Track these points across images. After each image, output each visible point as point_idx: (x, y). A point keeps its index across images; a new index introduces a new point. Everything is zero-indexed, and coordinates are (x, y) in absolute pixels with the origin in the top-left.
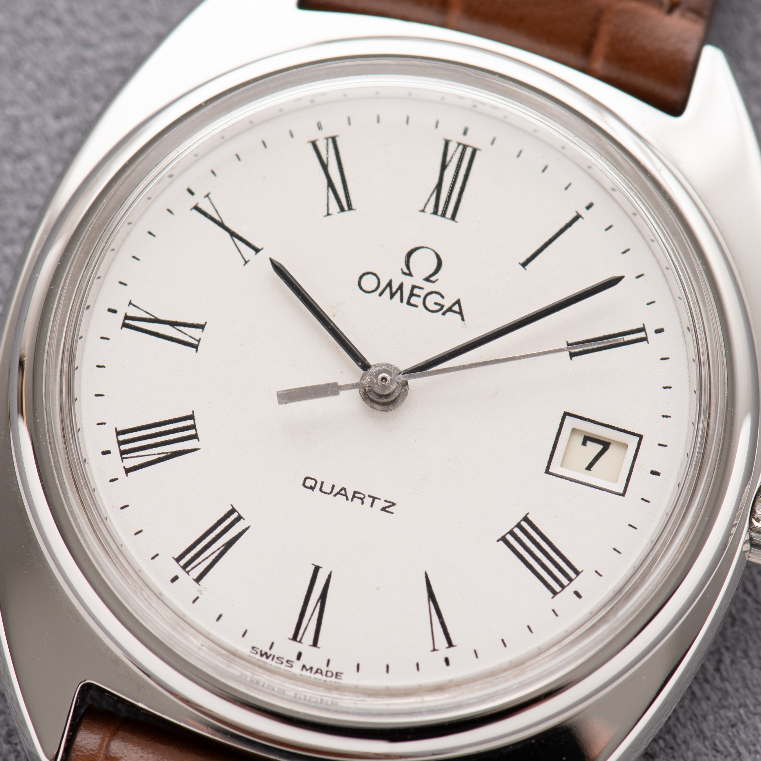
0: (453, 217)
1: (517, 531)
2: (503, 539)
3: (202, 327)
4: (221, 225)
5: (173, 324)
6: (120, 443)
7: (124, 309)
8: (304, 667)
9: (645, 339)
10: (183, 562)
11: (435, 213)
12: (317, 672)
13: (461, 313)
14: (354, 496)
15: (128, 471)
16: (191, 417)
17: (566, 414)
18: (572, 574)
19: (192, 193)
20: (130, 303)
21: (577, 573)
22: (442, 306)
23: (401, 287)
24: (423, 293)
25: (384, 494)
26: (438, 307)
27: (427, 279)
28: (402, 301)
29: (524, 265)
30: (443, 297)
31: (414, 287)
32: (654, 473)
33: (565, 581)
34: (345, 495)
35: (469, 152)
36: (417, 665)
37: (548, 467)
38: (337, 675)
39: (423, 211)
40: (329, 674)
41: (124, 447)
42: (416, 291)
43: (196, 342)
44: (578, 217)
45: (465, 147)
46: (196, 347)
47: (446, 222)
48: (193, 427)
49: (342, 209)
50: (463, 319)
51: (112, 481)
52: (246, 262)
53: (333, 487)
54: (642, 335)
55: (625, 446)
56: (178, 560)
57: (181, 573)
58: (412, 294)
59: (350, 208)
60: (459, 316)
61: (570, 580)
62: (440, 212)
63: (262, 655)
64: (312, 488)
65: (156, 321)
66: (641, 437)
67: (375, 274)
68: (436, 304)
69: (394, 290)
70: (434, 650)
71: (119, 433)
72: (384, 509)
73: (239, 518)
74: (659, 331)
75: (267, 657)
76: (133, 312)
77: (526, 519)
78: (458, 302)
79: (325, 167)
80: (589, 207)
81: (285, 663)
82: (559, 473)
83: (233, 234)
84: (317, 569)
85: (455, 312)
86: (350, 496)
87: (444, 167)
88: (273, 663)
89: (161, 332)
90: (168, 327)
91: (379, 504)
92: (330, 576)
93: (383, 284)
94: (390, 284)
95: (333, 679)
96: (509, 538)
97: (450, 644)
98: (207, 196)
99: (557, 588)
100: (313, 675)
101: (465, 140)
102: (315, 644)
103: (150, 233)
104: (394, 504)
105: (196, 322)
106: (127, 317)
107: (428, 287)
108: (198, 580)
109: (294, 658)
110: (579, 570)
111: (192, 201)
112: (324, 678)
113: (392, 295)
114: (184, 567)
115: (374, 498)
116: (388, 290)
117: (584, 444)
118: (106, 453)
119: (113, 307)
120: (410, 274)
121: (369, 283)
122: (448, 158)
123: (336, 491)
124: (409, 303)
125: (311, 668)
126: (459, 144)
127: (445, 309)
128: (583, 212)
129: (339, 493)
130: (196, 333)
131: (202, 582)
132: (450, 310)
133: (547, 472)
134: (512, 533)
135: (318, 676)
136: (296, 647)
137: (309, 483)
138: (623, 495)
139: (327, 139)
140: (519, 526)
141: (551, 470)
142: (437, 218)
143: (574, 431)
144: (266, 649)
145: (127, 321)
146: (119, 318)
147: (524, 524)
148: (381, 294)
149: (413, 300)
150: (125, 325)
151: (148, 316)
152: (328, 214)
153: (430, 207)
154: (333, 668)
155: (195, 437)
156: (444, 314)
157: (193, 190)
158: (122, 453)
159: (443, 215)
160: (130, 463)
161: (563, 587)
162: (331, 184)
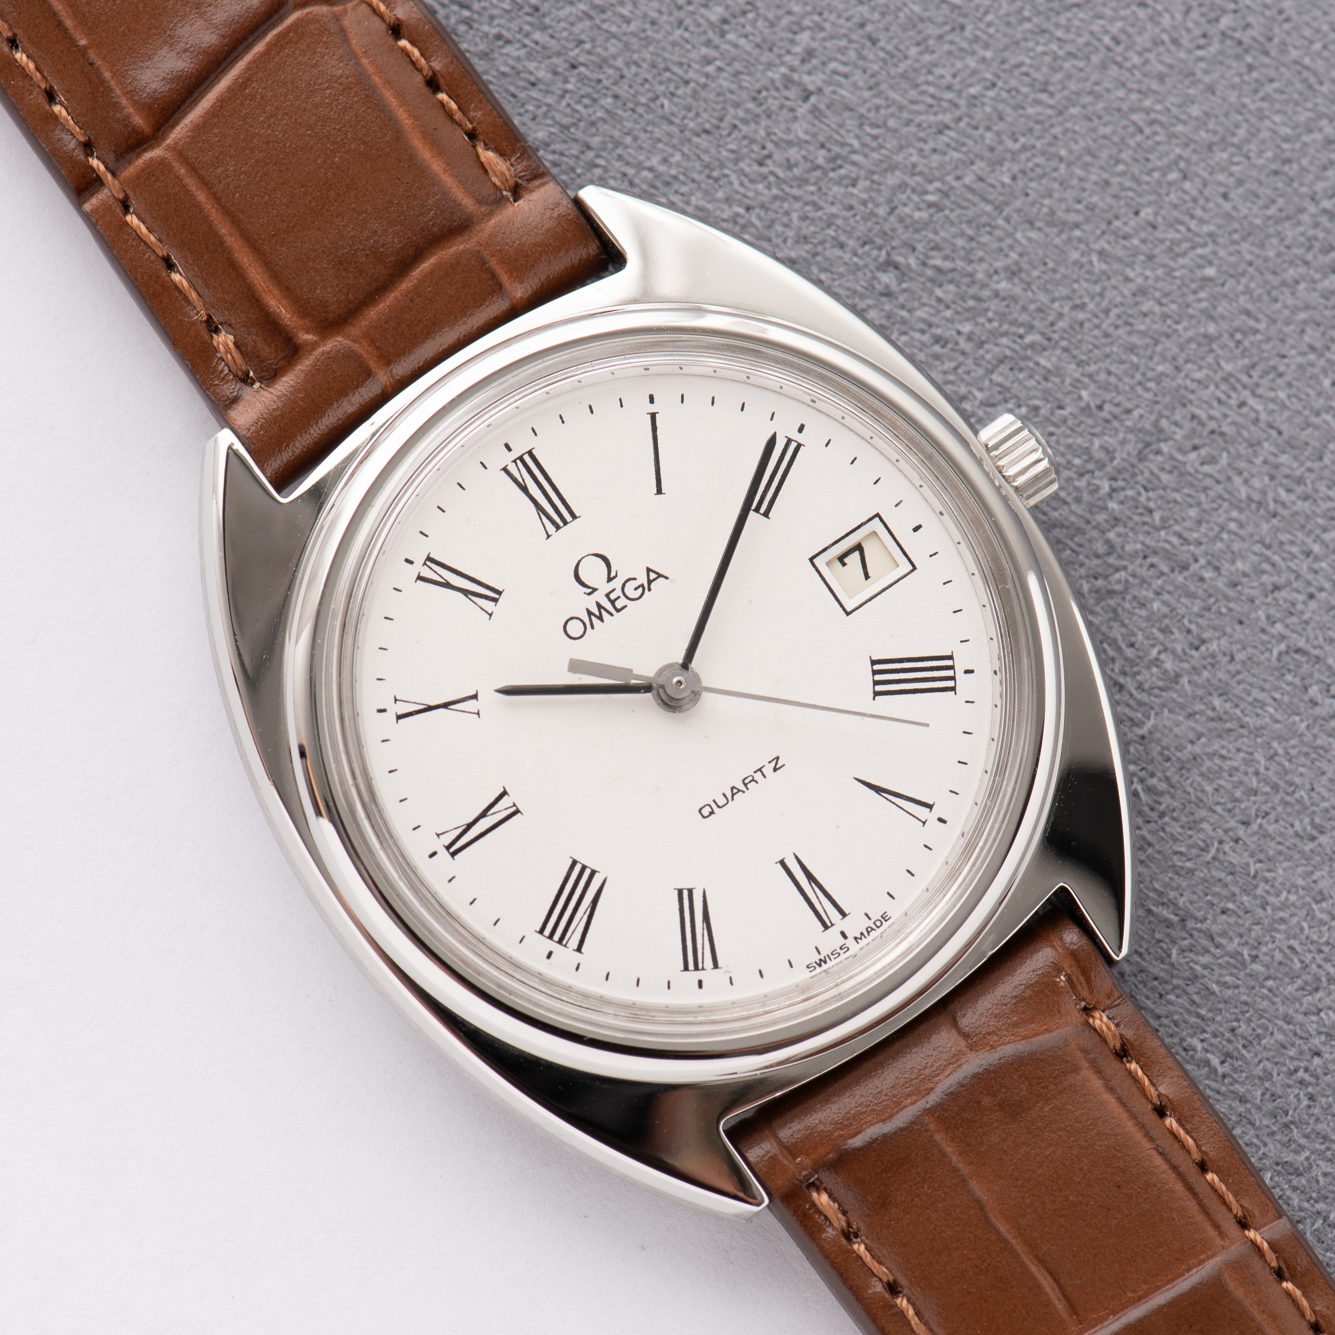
0: (574, 517)
1: (878, 677)
2: (876, 694)
3: (504, 793)
4: (430, 708)
5: (483, 814)
6: (551, 937)
7: (439, 845)
8: (856, 938)
9: (799, 446)
10: (691, 966)
11: (558, 528)
12: (868, 933)
13: (660, 575)
14: (746, 785)
15: (579, 949)
16: (575, 862)
17: (811, 560)
18: (948, 663)
19: (384, 711)
20: (438, 835)
21: (950, 657)
22: (642, 586)
23: (599, 606)
24: (618, 592)
25: (763, 759)
26: (640, 590)
27: (610, 579)
28: (612, 615)
29: (659, 491)
30: (635, 579)
31: (608, 596)
32: (916, 529)
33: (950, 673)
34: (739, 791)
35: (527, 458)
36: (926, 846)
37: (844, 610)
38: (884, 918)
39: (549, 536)
40: (878, 923)
41: (557, 936)
42: (613, 596)
43: (514, 809)
44: (653, 416)
45: (521, 458)
46: (517, 812)
47: (573, 525)
48: (584, 868)
49: (495, 600)
50: (667, 578)
51: (577, 969)
52: (478, 714)
53: (724, 795)
54: (793, 445)
55: (874, 533)
56: (686, 968)
57: (699, 975)
58: (613, 602)
59: (499, 593)
60: (661, 579)
61: (951, 668)
62: (561, 524)
63: (820, 965)
64: (712, 813)
65: (469, 826)
66: (878, 515)
67: (572, 618)
68: (636, 589)
69: (597, 613)
70: (924, 823)
71: (541, 932)
72: (775, 770)
73: (690, 892)
74: (801, 429)
75: (825, 962)
76: (448, 839)
77: (874, 662)
78: (649, 570)
79: (447, 585)
80: (652, 399)
81: (841, 952)
82: (857, 605)
83: (446, 705)
84: (782, 863)
85: (655, 579)
86: (743, 788)
87: (524, 489)
88: (834, 962)
89: (483, 829)
90: (482, 821)
91: (768, 770)
92: (797, 857)
93: (586, 619)
94: (590, 613)
95: (886, 924)
96: (879, 688)
97: (930, 807)
98: (396, 700)
99: (950, 684)
100: (869, 939)
101: (515, 454)
102: (844, 915)
103: (390, 772)
104: (778, 758)
105: (497, 795)
106: (448, 848)
107: (617, 584)
108: (716, 965)
109: (842, 941)
110: (950, 654)
111: (391, 716)
112: (879, 931)
113: (600, 618)
114: (696, 968)
115: (760, 770)
116: (593, 618)
117: (844, 564)
118: (549, 955)
119: (431, 852)
120: (594, 590)
121: (575, 628)
122: (520, 480)
123: (729, 796)
124: (618, 611)
125: (862, 934)
126: (515, 461)
127: (646, 586)
128: (652, 408)
129: (733, 795)
130: (505, 802)
131: (720, 963)
132: (650, 582)
133: (848, 614)
134: (876, 683)
135: (873, 934)
136: (834, 932)
137: (706, 811)
138: (914, 568)
139: (425, 564)
140: (875, 672)
141: (849, 610)
142: (564, 530)
143: (828, 564)
144: (817, 958)
145: (452, 850)
146: (443, 854)
147: (877, 667)
148: (592, 627)
149: (619, 604)
150: (453, 854)
151: (460, 830)
152: (490, 615)
153: (551, 528)
154: (876, 916)
155: (593, 873)
156: (649, 590)
157: (382, 708)
158: (560, 941)
159: (565, 523)
160: (574, 942)
161: (953, 678)
162: (466, 592)
